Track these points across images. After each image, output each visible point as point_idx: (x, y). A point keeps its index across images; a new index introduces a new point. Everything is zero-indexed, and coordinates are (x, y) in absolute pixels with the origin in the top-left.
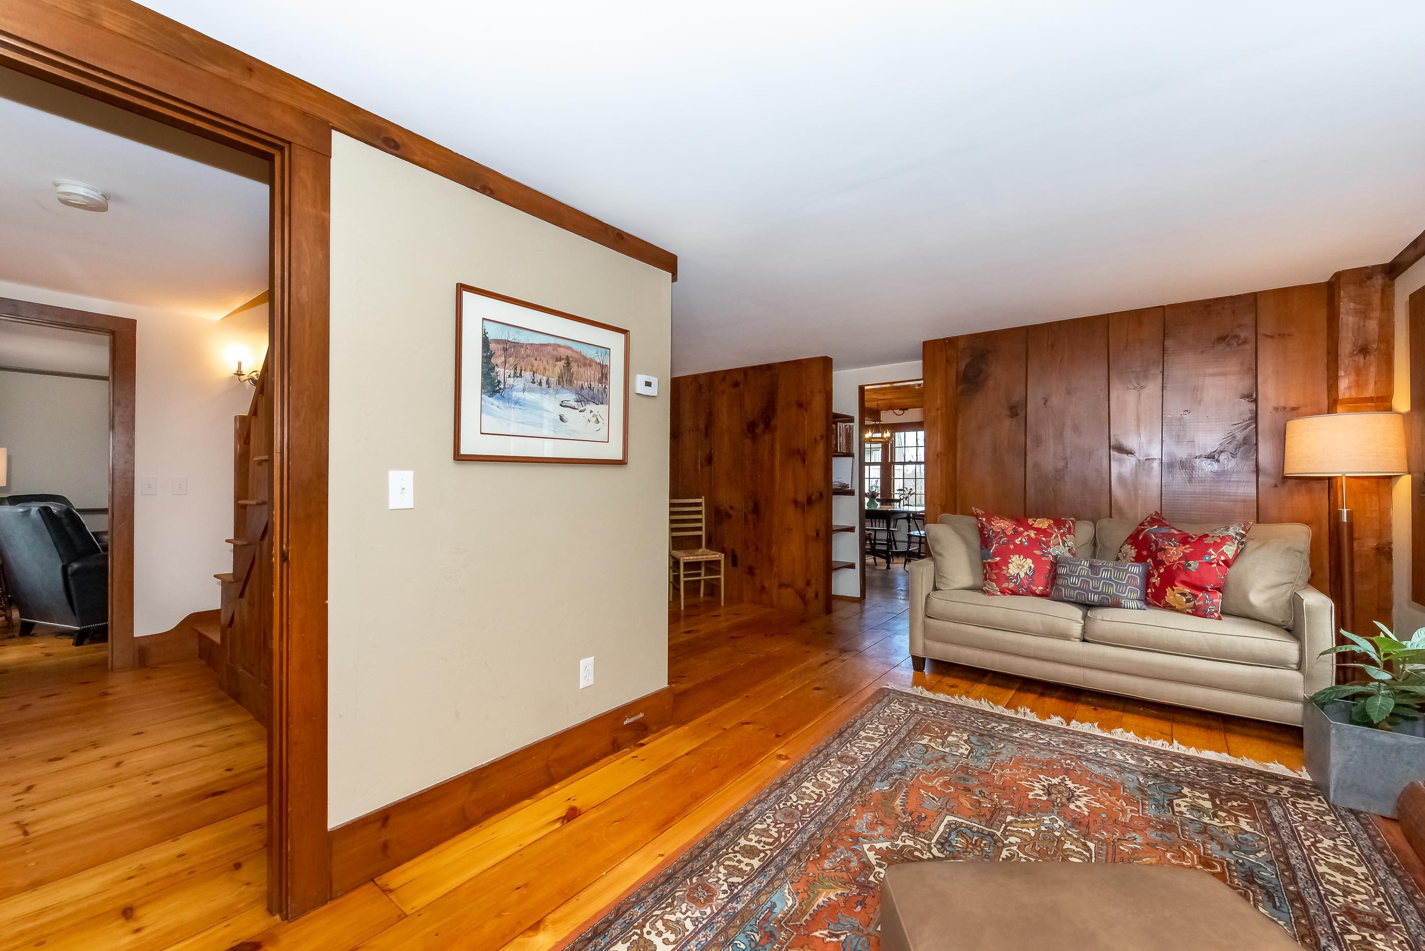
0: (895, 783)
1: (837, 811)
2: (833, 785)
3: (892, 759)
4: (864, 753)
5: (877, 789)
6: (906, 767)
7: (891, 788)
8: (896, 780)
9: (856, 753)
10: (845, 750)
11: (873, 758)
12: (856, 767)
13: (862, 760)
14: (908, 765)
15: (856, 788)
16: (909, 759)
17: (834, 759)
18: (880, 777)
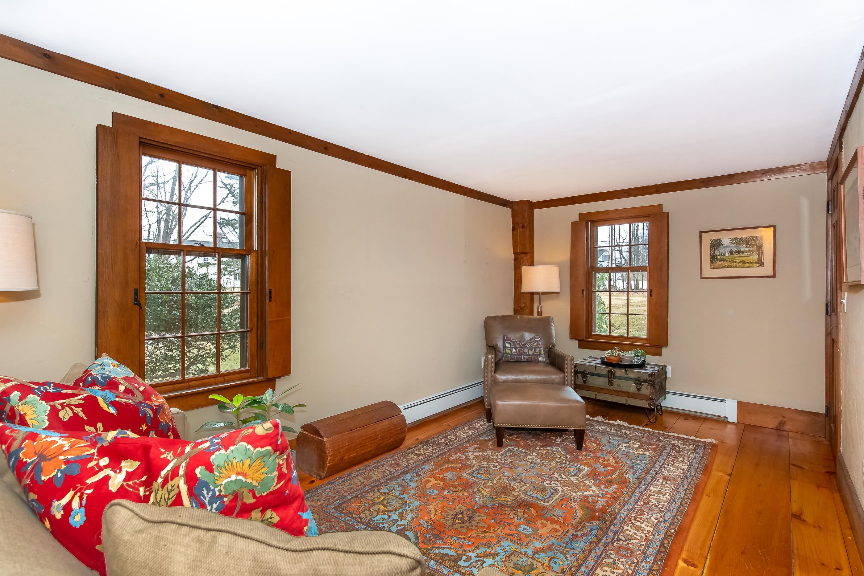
0: (582, 528)
1: (620, 510)
2: (629, 528)
3: (583, 552)
4: (611, 560)
5: (595, 524)
6: (571, 542)
7: (584, 524)
8: (580, 530)
9: (619, 560)
10: (630, 565)
11: (601, 555)
12: (615, 544)
13: (612, 552)
14: (569, 546)
15: (610, 526)
16: (568, 551)
17: (638, 553)
18: (593, 533)
